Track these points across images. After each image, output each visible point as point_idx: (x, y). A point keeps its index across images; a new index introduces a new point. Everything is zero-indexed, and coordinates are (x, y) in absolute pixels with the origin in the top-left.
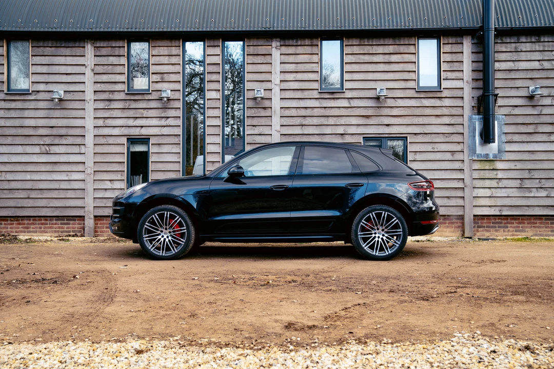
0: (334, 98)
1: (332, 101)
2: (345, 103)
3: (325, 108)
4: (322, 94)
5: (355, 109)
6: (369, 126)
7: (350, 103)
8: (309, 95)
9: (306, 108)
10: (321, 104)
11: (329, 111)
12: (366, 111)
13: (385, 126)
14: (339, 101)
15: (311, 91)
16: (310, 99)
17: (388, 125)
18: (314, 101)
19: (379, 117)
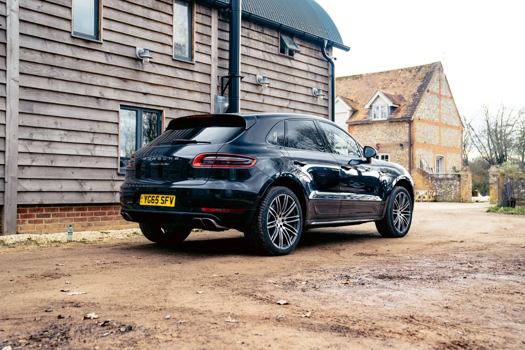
0: (88, 49)
1: (87, 52)
2: (101, 58)
3: (78, 59)
4: (76, 40)
5: (112, 67)
6: (126, 92)
7: (107, 59)
8: (58, 37)
9: (54, 54)
10: (74, 53)
11: (83, 65)
12: (124, 72)
13: (142, 95)
14: (96, 53)
15: (61, 33)
16: (60, 43)
17: (145, 94)
18: (65, 47)
19: (137, 83)
